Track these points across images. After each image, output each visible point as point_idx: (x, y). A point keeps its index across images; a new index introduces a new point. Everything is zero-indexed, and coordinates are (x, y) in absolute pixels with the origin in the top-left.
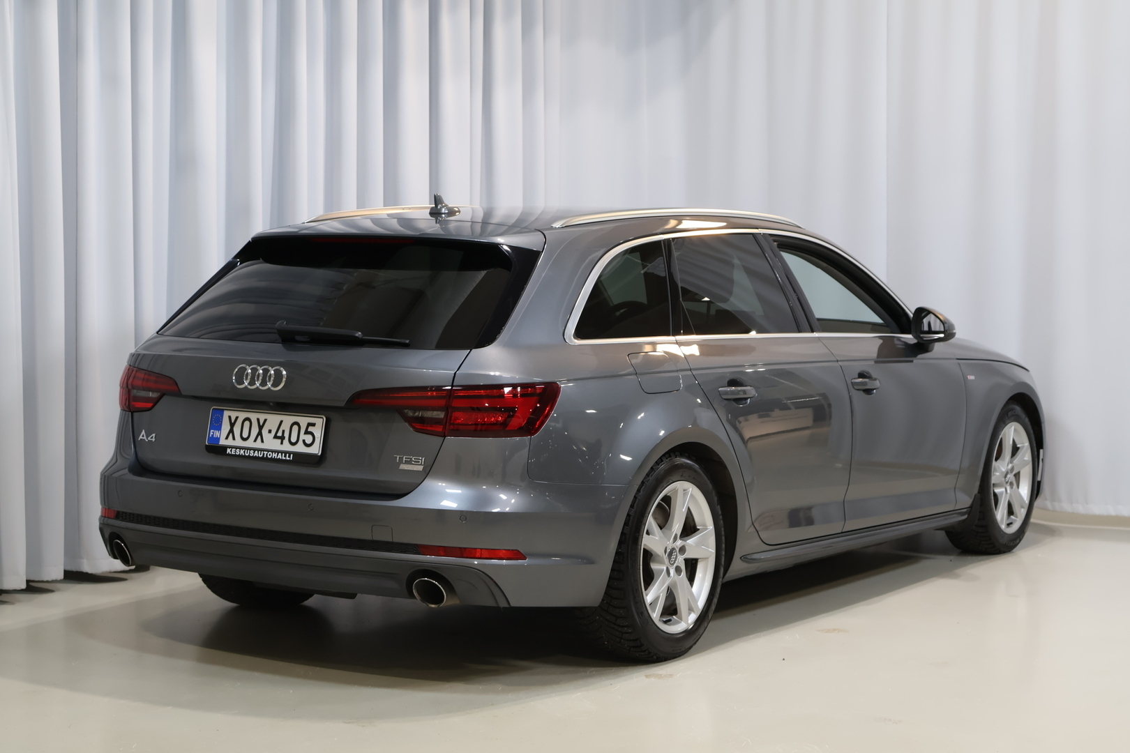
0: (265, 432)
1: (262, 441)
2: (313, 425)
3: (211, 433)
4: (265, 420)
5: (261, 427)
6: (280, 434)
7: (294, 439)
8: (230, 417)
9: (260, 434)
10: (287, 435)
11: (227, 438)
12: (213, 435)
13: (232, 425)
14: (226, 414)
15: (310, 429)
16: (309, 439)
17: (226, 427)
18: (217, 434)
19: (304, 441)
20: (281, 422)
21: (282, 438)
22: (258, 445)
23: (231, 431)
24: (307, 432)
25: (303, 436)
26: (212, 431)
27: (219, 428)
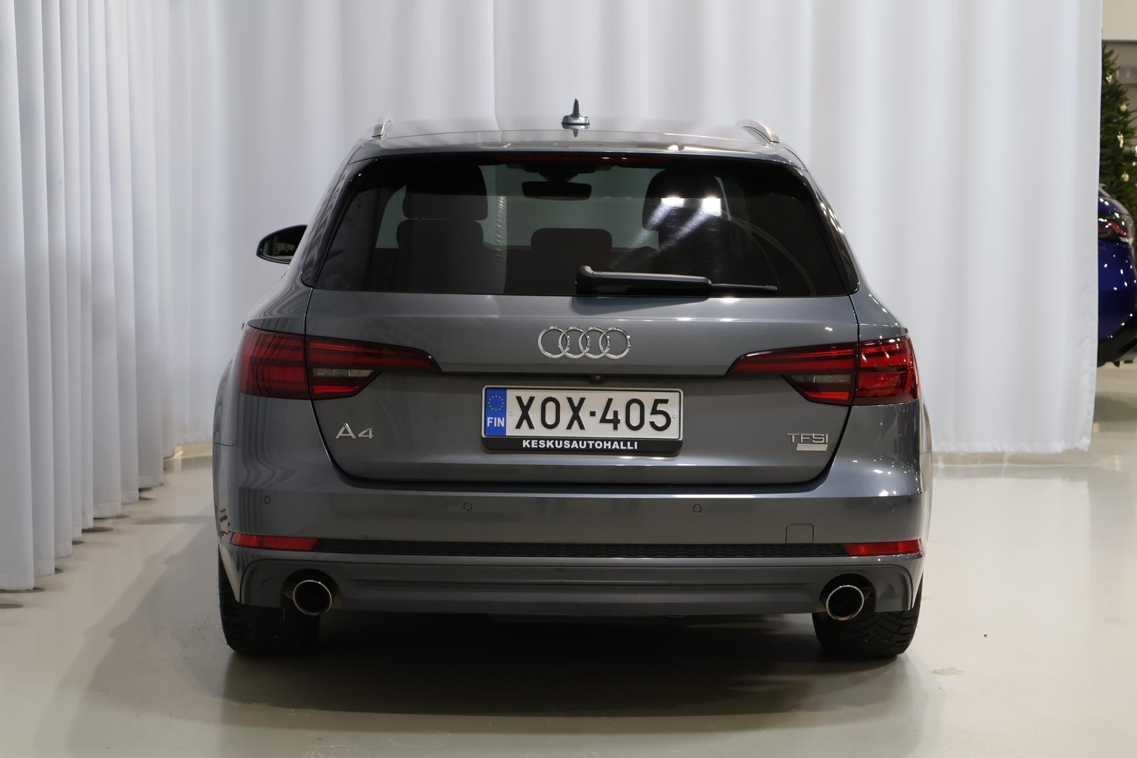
0: (584, 414)
1: (582, 427)
2: (665, 401)
3: (489, 422)
4: (582, 400)
5: (576, 410)
6: (610, 416)
7: (635, 421)
8: (519, 399)
9: (576, 417)
10: (622, 417)
11: (519, 426)
12: (492, 424)
13: (525, 409)
14: (511, 395)
15: (660, 407)
16: (660, 420)
17: (514, 413)
18: (499, 422)
19: (652, 424)
20: (610, 401)
21: (615, 422)
22: (576, 432)
23: (525, 417)
24: (655, 411)
25: (649, 418)
26: (489, 418)
27: (502, 414)
